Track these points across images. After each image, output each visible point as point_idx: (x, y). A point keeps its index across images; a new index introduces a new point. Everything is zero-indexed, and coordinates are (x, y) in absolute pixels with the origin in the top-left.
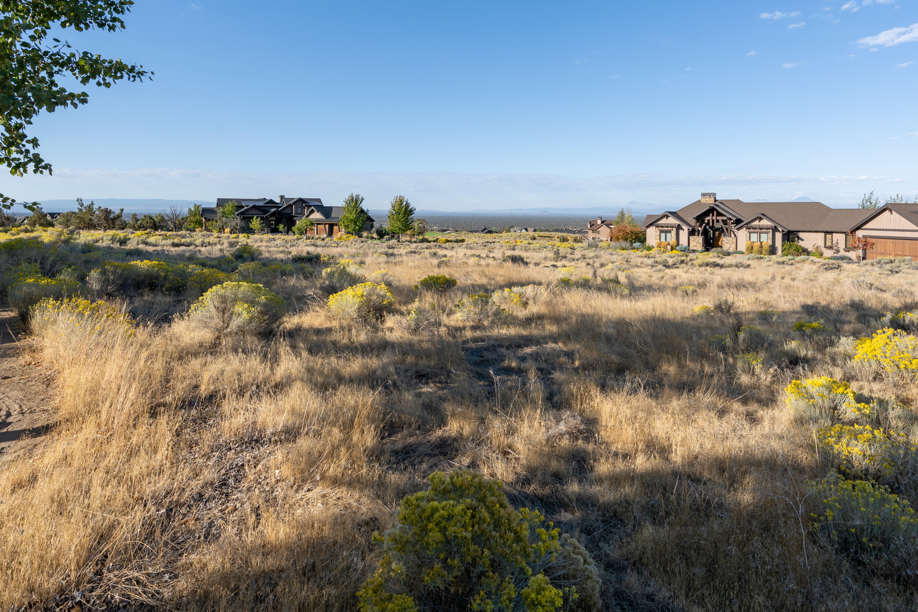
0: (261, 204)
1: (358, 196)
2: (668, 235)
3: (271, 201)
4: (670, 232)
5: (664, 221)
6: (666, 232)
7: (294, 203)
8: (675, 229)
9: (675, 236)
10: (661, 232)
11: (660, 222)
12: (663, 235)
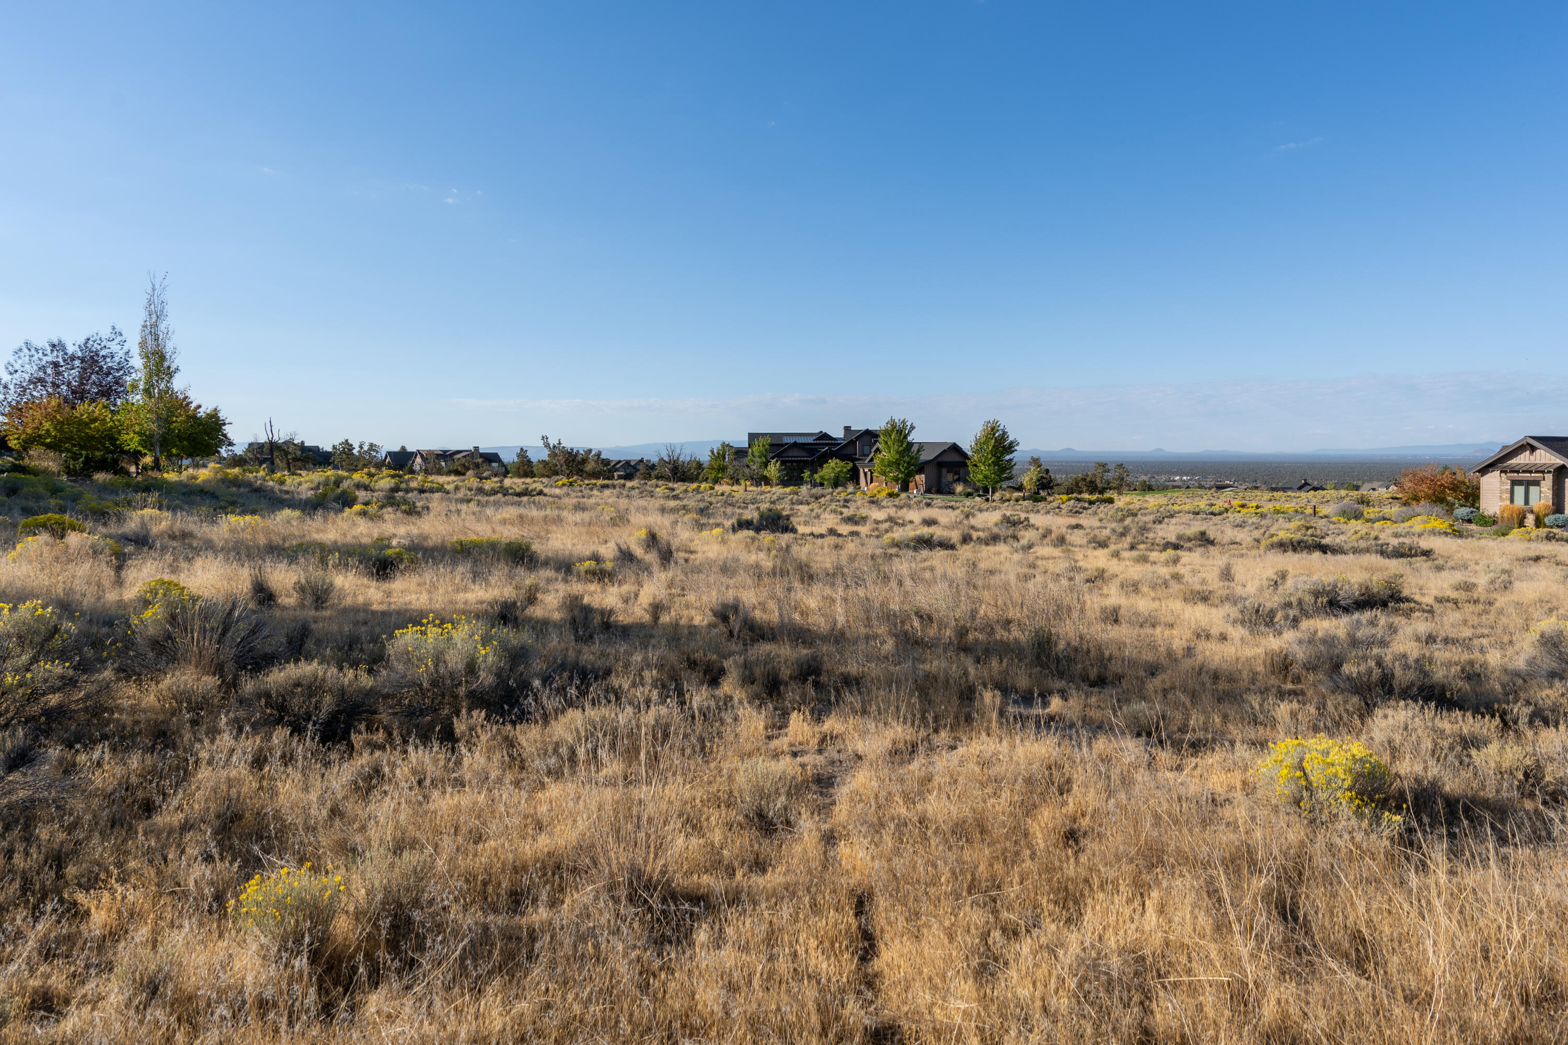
0: (810, 440)
1: (904, 422)
2: (1533, 490)
3: (825, 436)
4: (1537, 483)
5: (1524, 459)
6: (1529, 484)
7: (857, 438)
8: (1549, 478)
9: (1549, 494)
10: (1514, 483)
11: (1514, 461)
12: (1520, 491)
